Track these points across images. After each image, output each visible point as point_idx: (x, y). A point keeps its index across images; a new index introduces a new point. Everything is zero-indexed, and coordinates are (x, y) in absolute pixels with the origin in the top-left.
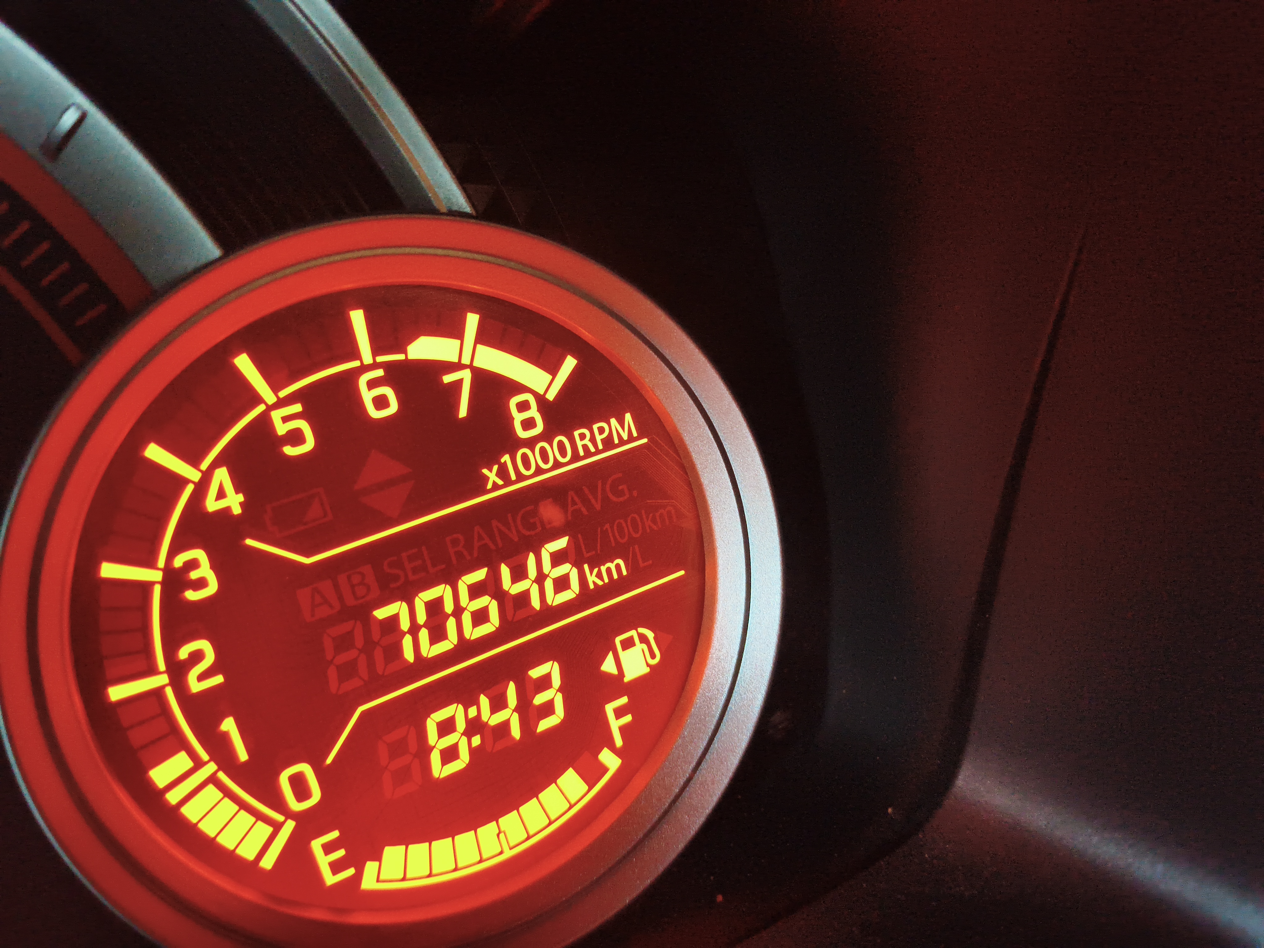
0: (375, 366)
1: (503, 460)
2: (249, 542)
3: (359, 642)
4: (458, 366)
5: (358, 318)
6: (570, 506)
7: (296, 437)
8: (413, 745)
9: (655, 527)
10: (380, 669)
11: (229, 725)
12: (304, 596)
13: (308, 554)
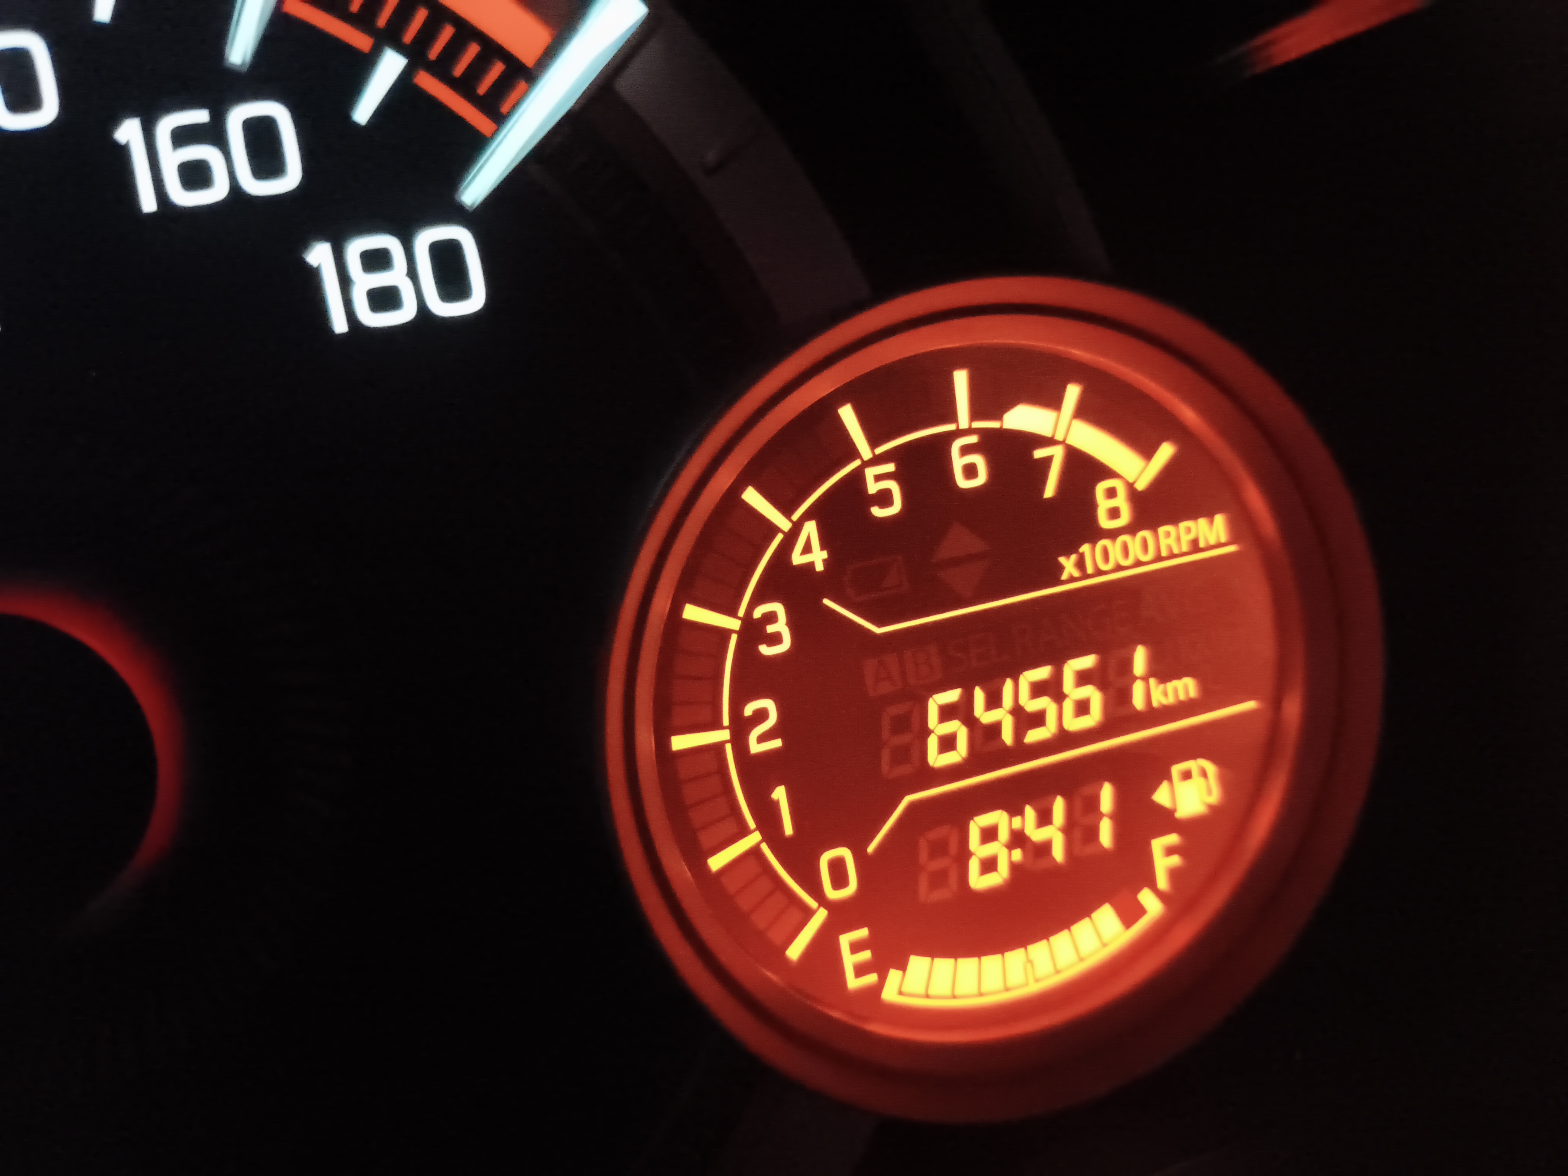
0: (969, 432)
1: (1081, 550)
2: (827, 602)
4: (1049, 442)
5: (961, 379)
7: (884, 498)
8: (953, 849)
10: (931, 759)
11: (780, 794)
12: (870, 667)
13: (880, 623)
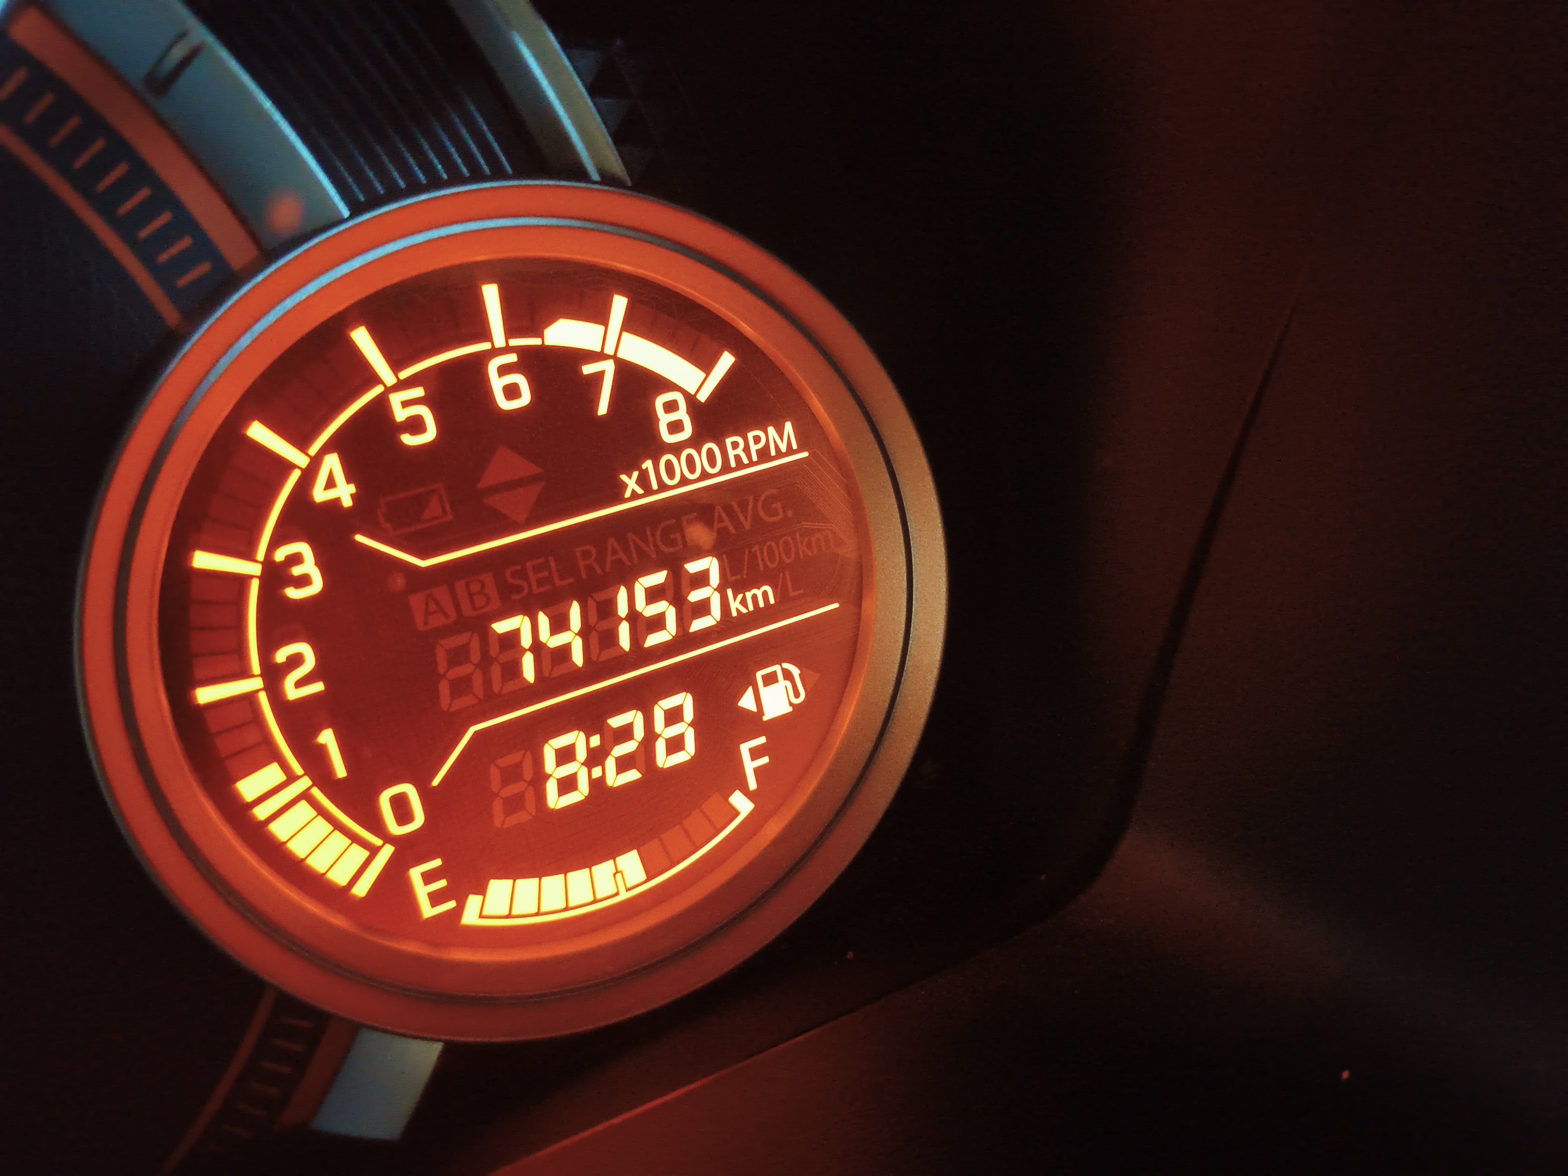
0: (507, 350)
1: (644, 466)
2: (360, 538)
3: (476, 657)
4: (600, 356)
5: (491, 294)
6: (716, 522)
7: (415, 425)
8: (528, 775)
9: (809, 553)
10: (496, 688)
11: (327, 738)
12: (416, 601)
13: (423, 556)
